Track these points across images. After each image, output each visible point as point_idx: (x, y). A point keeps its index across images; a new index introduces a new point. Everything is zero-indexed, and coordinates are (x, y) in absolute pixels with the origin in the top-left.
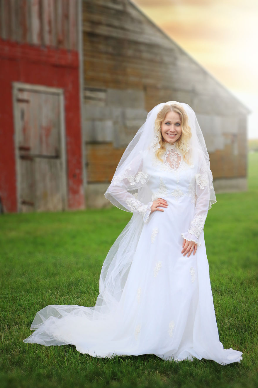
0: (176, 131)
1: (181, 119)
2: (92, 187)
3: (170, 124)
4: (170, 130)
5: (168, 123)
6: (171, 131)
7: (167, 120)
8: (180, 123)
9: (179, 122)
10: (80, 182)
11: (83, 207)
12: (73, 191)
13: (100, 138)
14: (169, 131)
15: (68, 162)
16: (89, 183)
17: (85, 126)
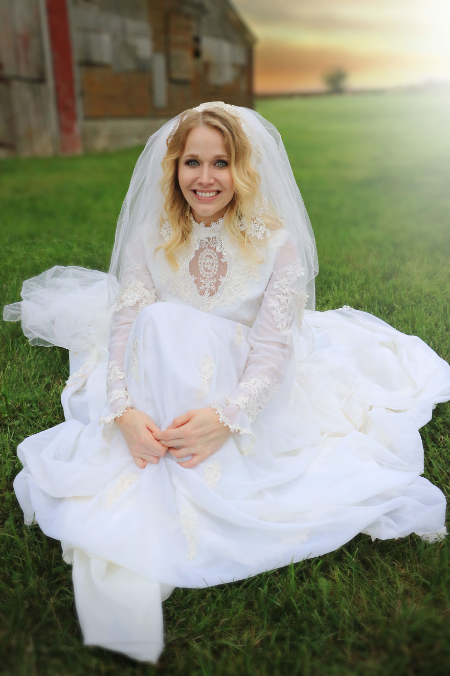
0: (216, 180)
1: (227, 148)
2: (91, 124)
3: (199, 165)
4: (199, 181)
5: (193, 162)
6: (200, 184)
7: (189, 152)
8: (225, 159)
9: (222, 156)
10: (73, 117)
11: (79, 151)
12: (66, 128)
13: (96, 57)
14: (196, 183)
15: (57, 89)
16: (88, 118)
17: (76, 39)
